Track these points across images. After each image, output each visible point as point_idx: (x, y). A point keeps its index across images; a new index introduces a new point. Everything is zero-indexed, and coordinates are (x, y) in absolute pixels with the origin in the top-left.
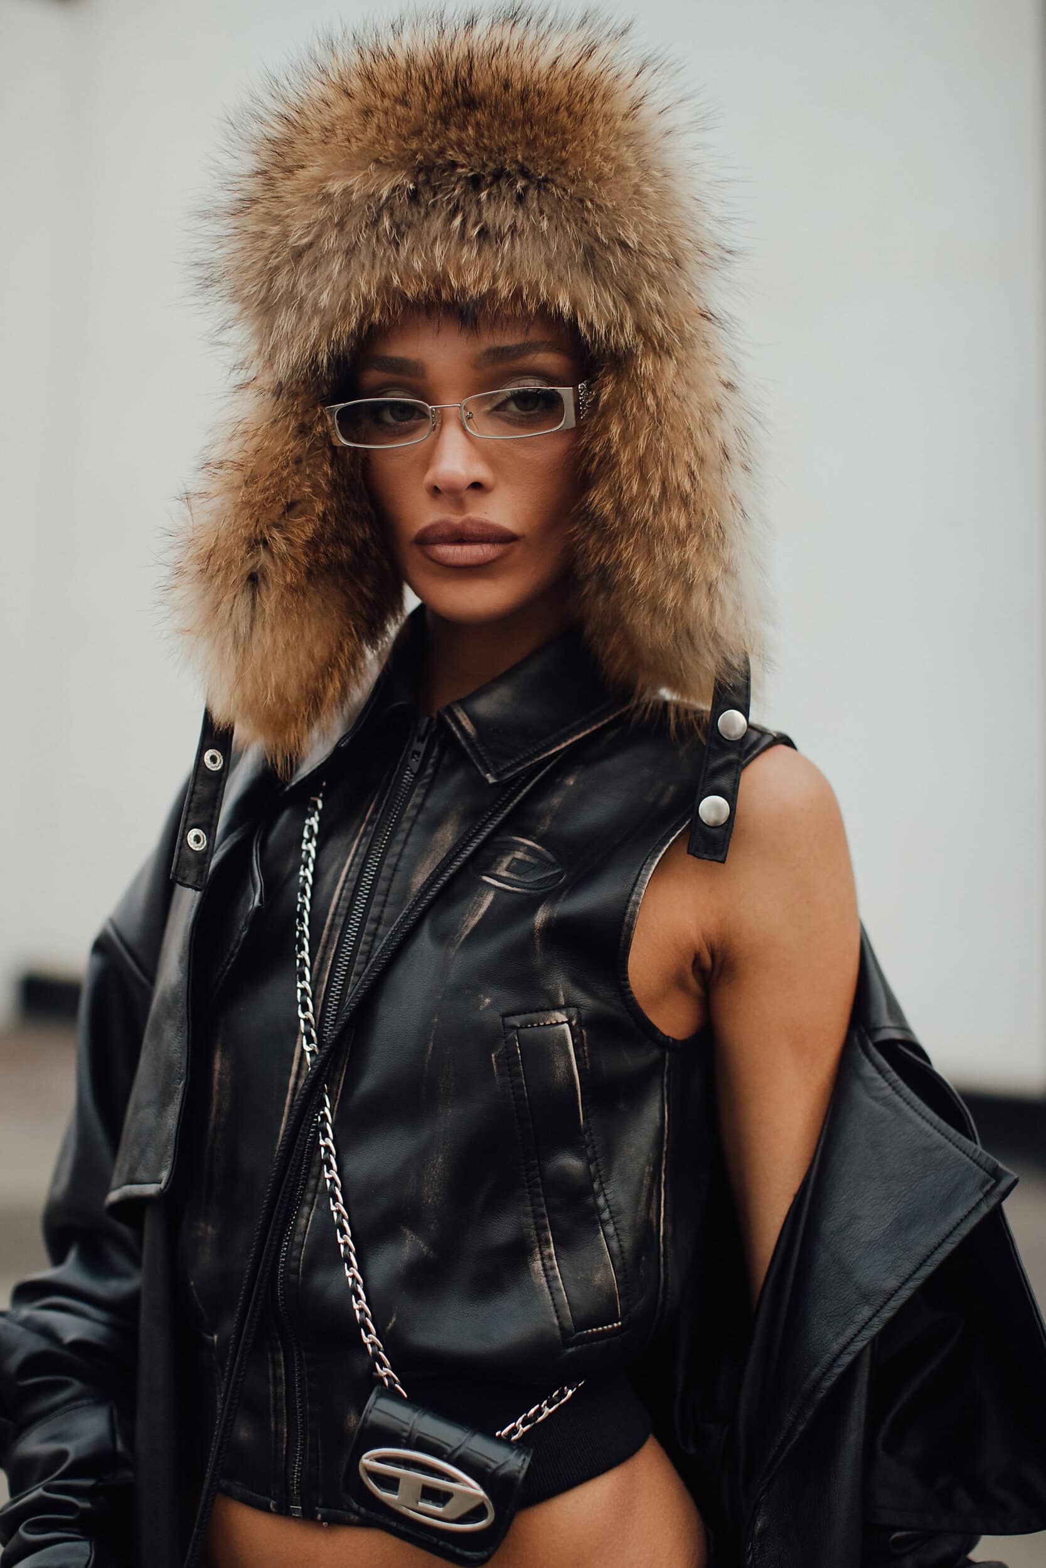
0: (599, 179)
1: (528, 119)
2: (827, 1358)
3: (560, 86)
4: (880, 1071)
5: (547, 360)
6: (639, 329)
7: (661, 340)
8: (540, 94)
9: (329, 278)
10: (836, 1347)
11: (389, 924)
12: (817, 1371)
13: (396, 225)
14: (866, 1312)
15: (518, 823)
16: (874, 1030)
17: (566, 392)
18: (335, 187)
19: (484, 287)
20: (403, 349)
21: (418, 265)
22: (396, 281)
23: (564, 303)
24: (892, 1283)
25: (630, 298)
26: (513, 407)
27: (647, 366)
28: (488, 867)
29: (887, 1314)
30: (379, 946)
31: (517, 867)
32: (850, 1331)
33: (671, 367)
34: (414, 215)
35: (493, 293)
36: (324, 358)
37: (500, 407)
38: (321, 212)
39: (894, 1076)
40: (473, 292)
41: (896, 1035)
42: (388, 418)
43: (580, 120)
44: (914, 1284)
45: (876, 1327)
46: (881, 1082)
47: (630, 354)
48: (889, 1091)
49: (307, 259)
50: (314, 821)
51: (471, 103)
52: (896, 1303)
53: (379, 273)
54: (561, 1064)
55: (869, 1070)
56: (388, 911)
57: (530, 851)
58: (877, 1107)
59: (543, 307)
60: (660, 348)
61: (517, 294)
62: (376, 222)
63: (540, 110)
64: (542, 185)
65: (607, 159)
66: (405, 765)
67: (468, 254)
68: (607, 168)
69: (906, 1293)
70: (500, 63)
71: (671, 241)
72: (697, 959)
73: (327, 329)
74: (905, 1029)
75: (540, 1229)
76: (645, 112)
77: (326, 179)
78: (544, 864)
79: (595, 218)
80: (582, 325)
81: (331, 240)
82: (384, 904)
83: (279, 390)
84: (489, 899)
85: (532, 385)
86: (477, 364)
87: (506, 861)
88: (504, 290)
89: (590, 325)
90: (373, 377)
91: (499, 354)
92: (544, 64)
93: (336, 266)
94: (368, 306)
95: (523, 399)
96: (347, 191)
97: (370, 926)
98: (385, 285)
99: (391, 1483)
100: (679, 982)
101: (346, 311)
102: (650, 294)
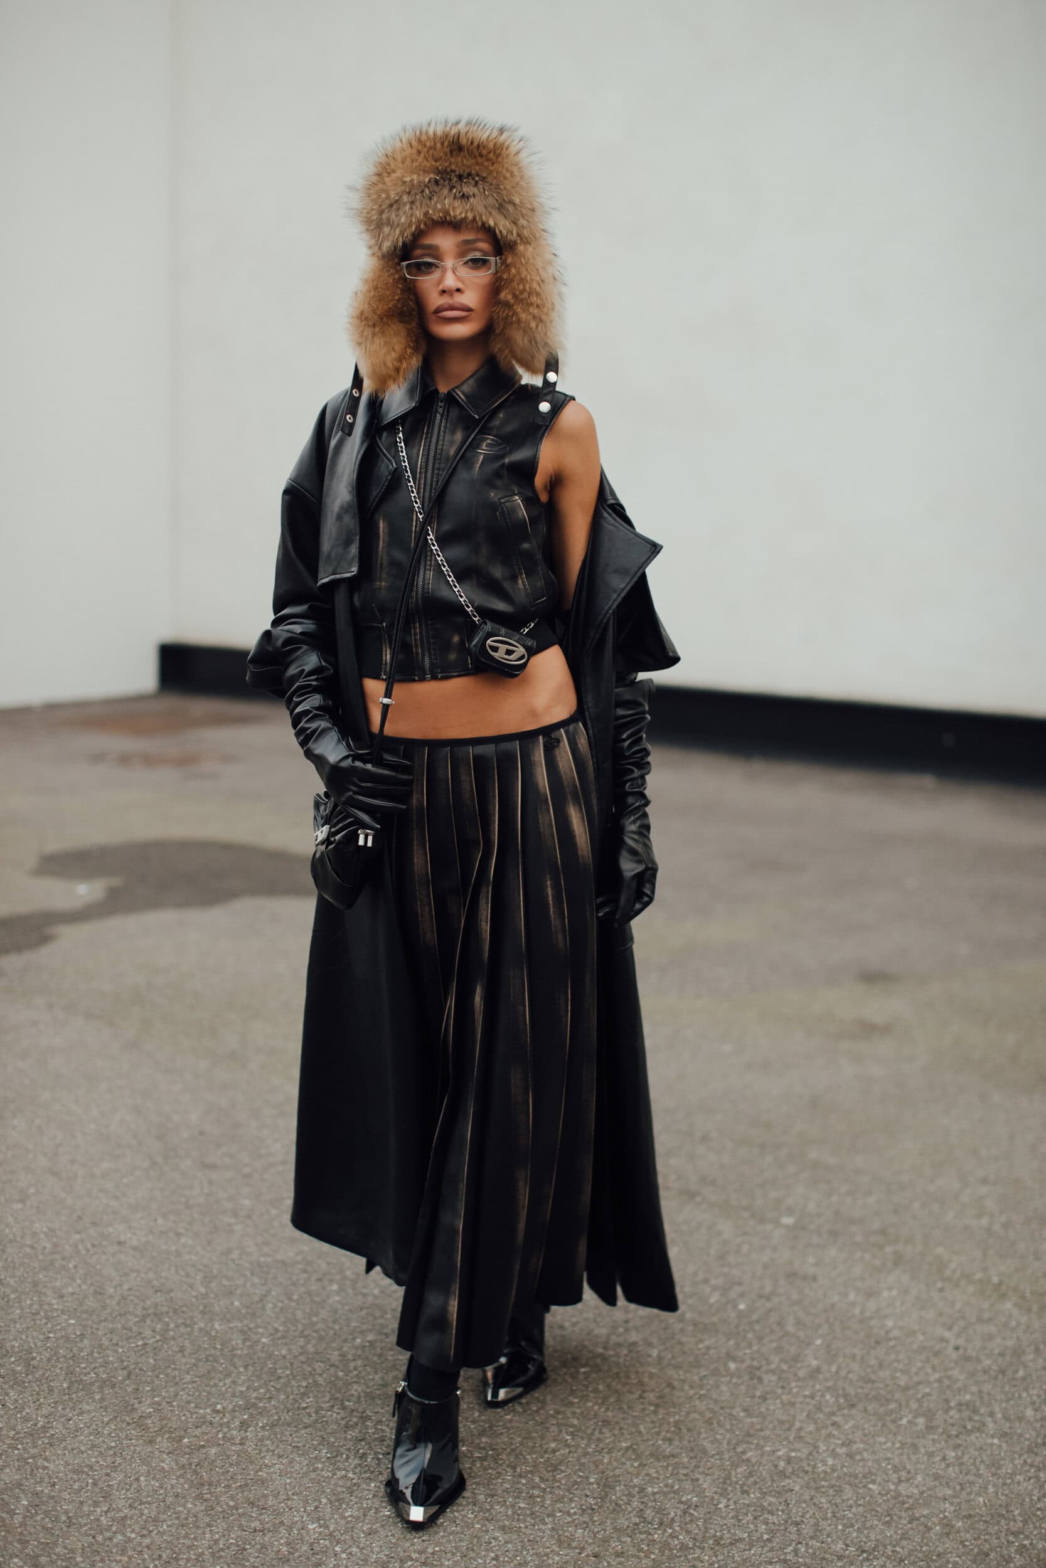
0: (505, 178)
1: (481, 155)
2: (604, 612)
3: (491, 145)
4: (610, 514)
5: (483, 245)
6: (518, 235)
7: (526, 239)
8: (484, 147)
9: (405, 213)
10: (606, 608)
11: (443, 470)
12: (600, 617)
13: (430, 192)
14: (615, 596)
15: (484, 431)
16: (606, 500)
17: (492, 259)
18: (408, 179)
19: (463, 215)
20: (429, 241)
21: (439, 206)
22: (431, 212)
23: (491, 223)
24: (623, 586)
25: (515, 223)
26: (470, 263)
27: (521, 248)
28: (478, 446)
29: (622, 595)
30: (441, 478)
31: (488, 445)
32: (611, 603)
33: (530, 249)
34: (436, 189)
35: (466, 218)
36: (400, 244)
37: (466, 263)
38: (403, 188)
39: (615, 516)
40: (459, 217)
41: (612, 502)
42: (423, 268)
43: (498, 156)
44: (631, 585)
45: (619, 600)
46: (610, 518)
47: (515, 243)
48: (613, 521)
49: (395, 207)
50: (401, 435)
51: (460, 148)
52: (625, 591)
53: (424, 210)
54: (520, 513)
55: (605, 514)
56: (442, 465)
57: (492, 440)
58: (610, 527)
59: (483, 224)
60: (527, 242)
61: (474, 218)
62: (423, 191)
63: (484, 152)
64: (484, 179)
65: (507, 170)
66: (437, 411)
67: (457, 203)
68: (508, 175)
69: (628, 588)
70: (470, 136)
71: (531, 203)
72: (551, 478)
73: (402, 233)
74: (616, 498)
75: (520, 569)
76: (522, 155)
77: (403, 177)
78: (499, 444)
79: (504, 192)
80: (497, 232)
81: (405, 198)
82: (440, 463)
83: (383, 256)
84: (482, 457)
85: (478, 255)
86: (459, 246)
87: (485, 444)
88: (470, 216)
89: (501, 232)
90: (418, 252)
91: (467, 242)
92: (485, 136)
93: (408, 207)
94: (419, 221)
95: (475, 261)
96: (412, 181)
97: (436, 472)
98: (426, 214)
99: (495, 649)
100: (545, 487)
101: (410, 225)
102: (522, 222)
